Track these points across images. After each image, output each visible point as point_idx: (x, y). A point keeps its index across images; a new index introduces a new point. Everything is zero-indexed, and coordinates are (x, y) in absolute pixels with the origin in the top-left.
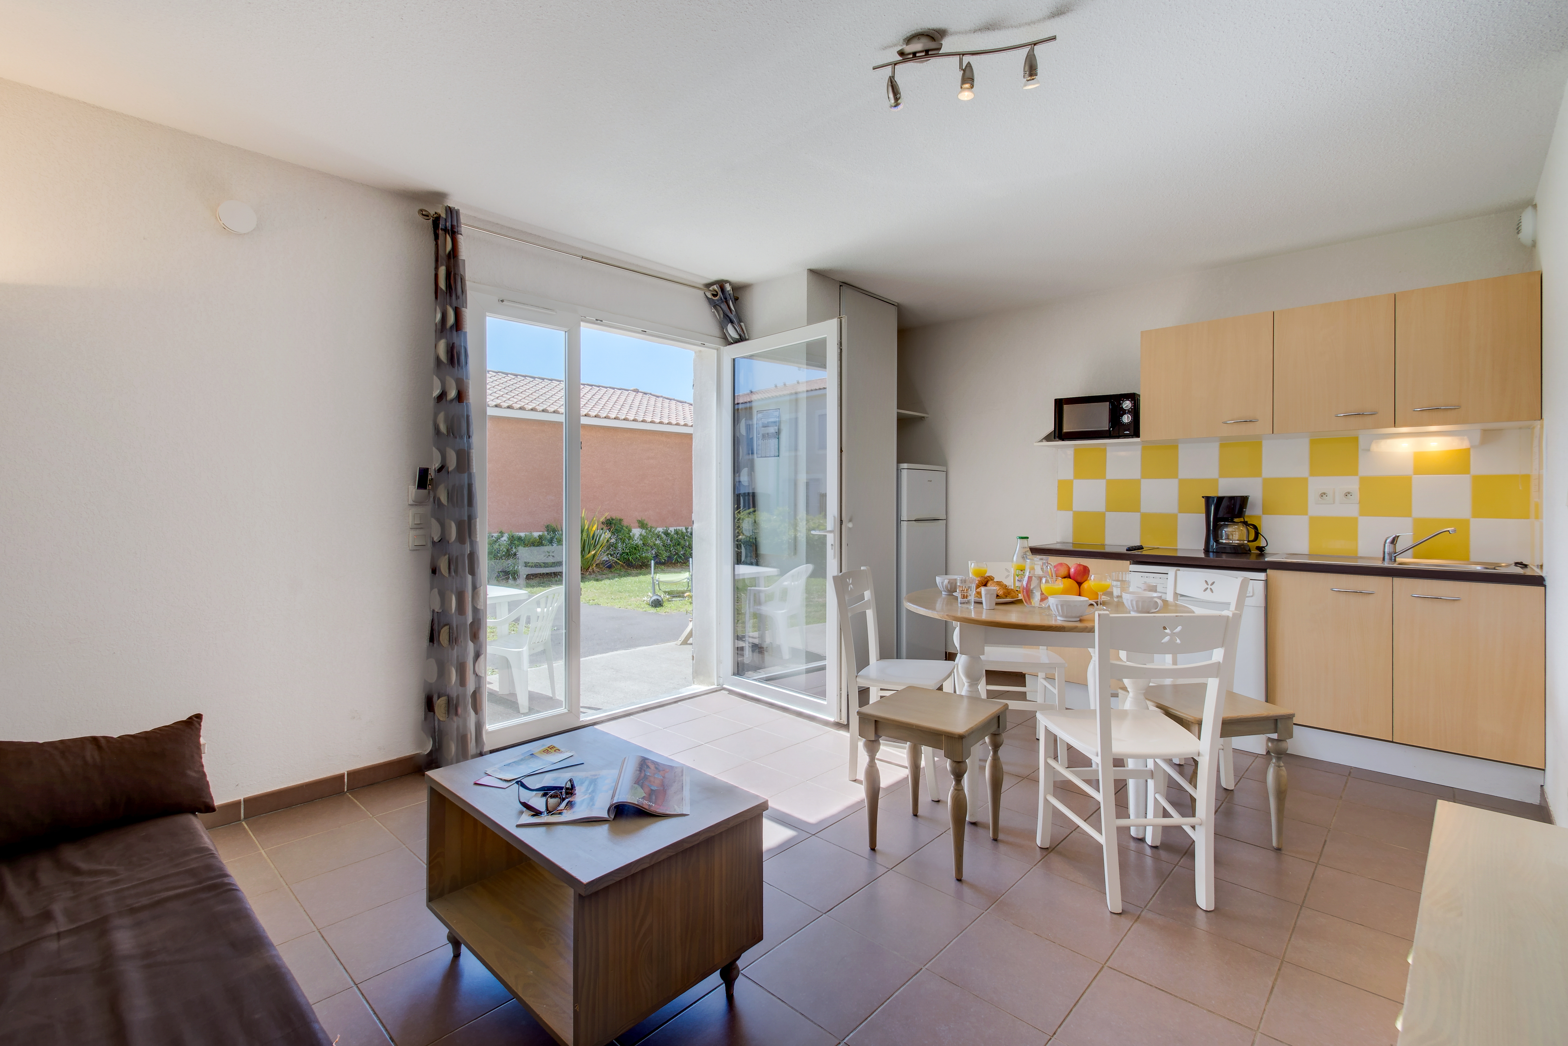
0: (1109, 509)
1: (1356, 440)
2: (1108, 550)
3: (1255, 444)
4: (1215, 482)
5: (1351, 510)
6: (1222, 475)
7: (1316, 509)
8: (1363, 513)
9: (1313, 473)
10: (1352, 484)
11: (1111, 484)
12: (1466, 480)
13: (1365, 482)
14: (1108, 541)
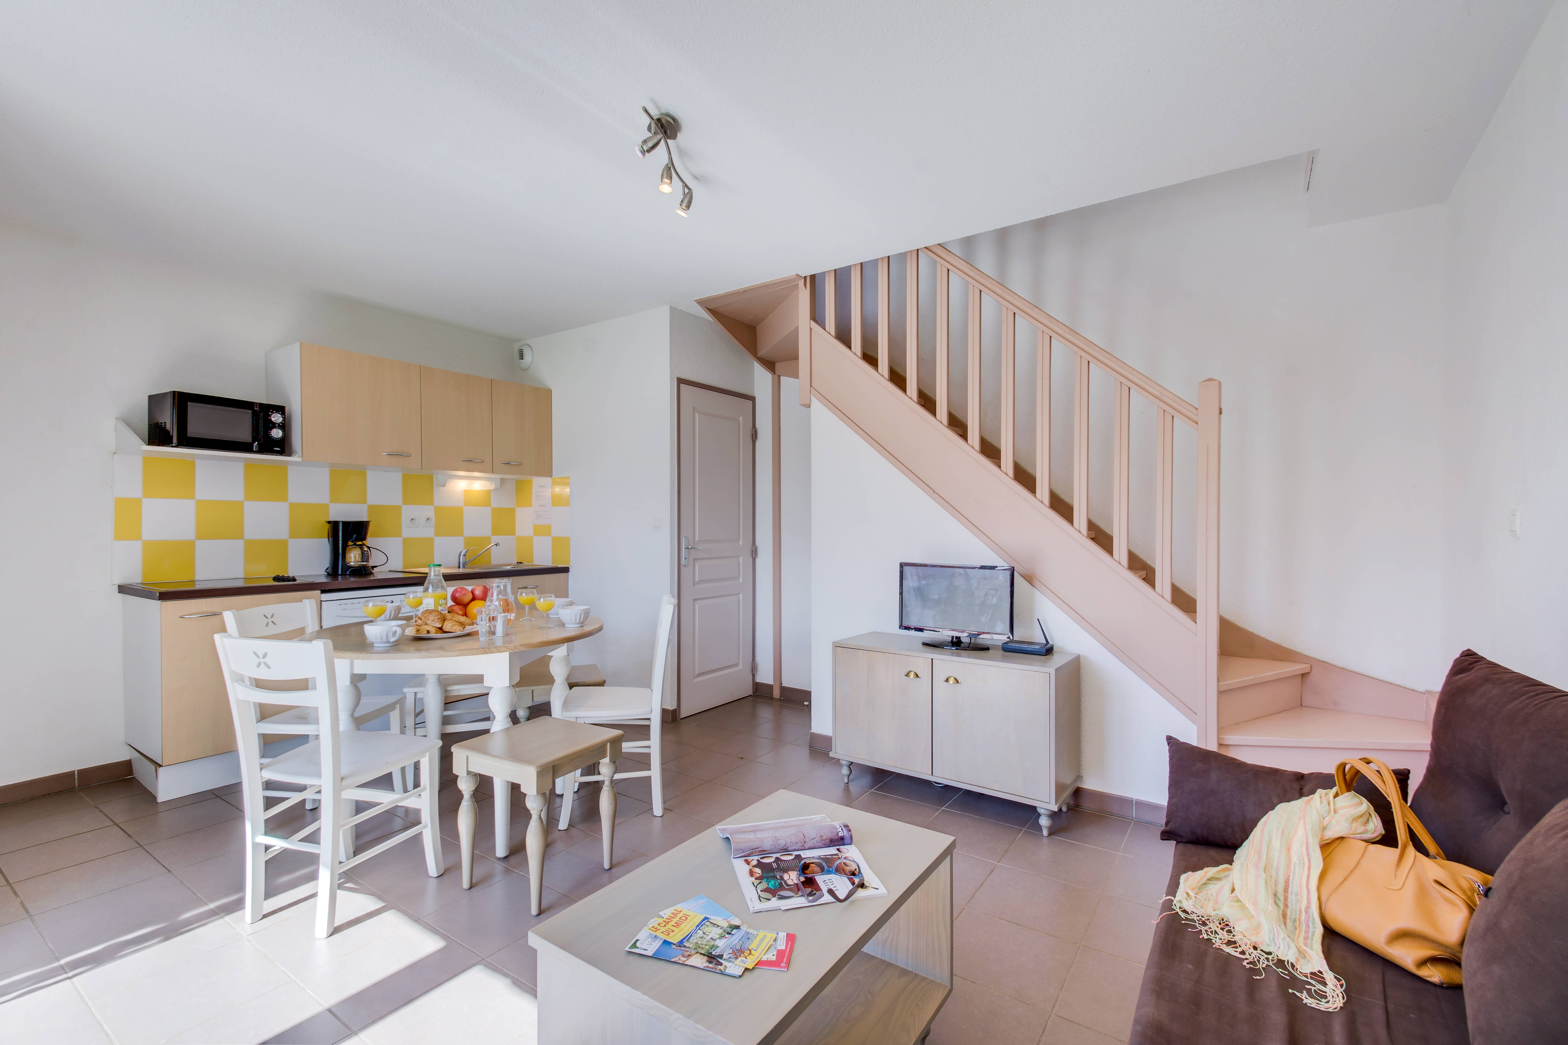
0: (201, 536)
1: (430, 478)
2: (199, 586)
3: (361, 472)
4: (325, 507)
5: (429, 532)
6: (333, 500)
7: (408, 532)
8: (438, 534)
9: (405, 502)
10: (429, 511)
11: (201, 504)
12: (488, 510)
13: (438, 510)
14: (199, 576)
